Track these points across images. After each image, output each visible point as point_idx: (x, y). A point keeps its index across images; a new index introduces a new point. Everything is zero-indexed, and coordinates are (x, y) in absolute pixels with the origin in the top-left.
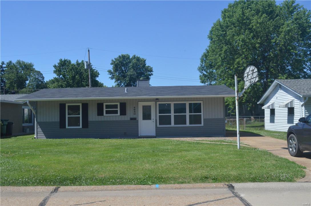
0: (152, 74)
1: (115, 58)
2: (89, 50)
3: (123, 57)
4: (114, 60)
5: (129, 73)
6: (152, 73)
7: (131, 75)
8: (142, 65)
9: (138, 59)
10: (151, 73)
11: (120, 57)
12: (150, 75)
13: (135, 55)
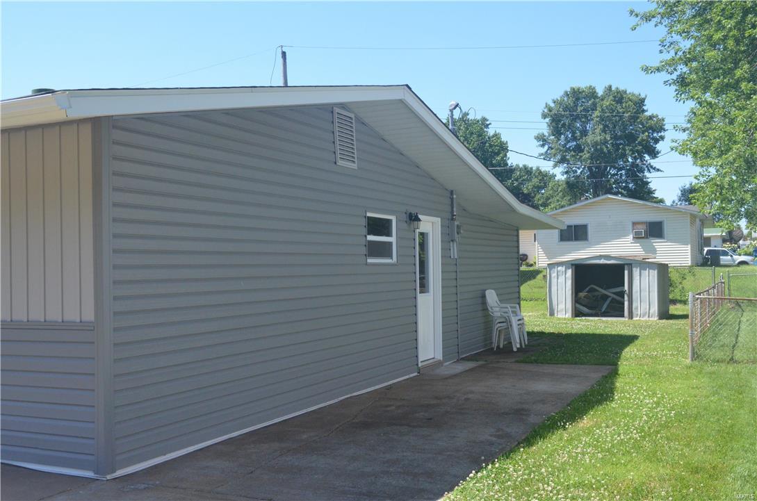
0: (662, 138)
1: (553, 100)
2: (284, 54)
3: (576, 94)
4: (552, 105)
5: (590, 139)
6: (662, 134)
7: (596, 144)
8: (627, 112)
9: (619, 97)
10: (660, 134)
11: (566, 94)
12: (657, 141)
13: (610, 87)
